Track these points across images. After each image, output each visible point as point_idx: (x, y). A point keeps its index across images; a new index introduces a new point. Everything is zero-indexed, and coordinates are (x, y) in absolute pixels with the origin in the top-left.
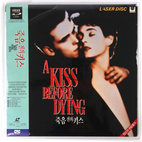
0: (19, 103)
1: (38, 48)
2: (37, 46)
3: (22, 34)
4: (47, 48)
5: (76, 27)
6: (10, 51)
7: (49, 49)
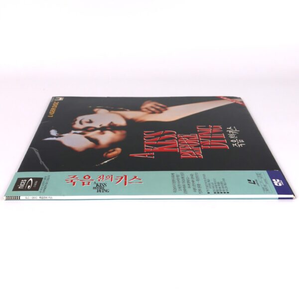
0: (217, 181)
1: (106, 162)
2: (102, 163)
3: (73, 177)
4: (106, 154)
5: (73, 132)
6: (106, 191)
7: (110, 153)
